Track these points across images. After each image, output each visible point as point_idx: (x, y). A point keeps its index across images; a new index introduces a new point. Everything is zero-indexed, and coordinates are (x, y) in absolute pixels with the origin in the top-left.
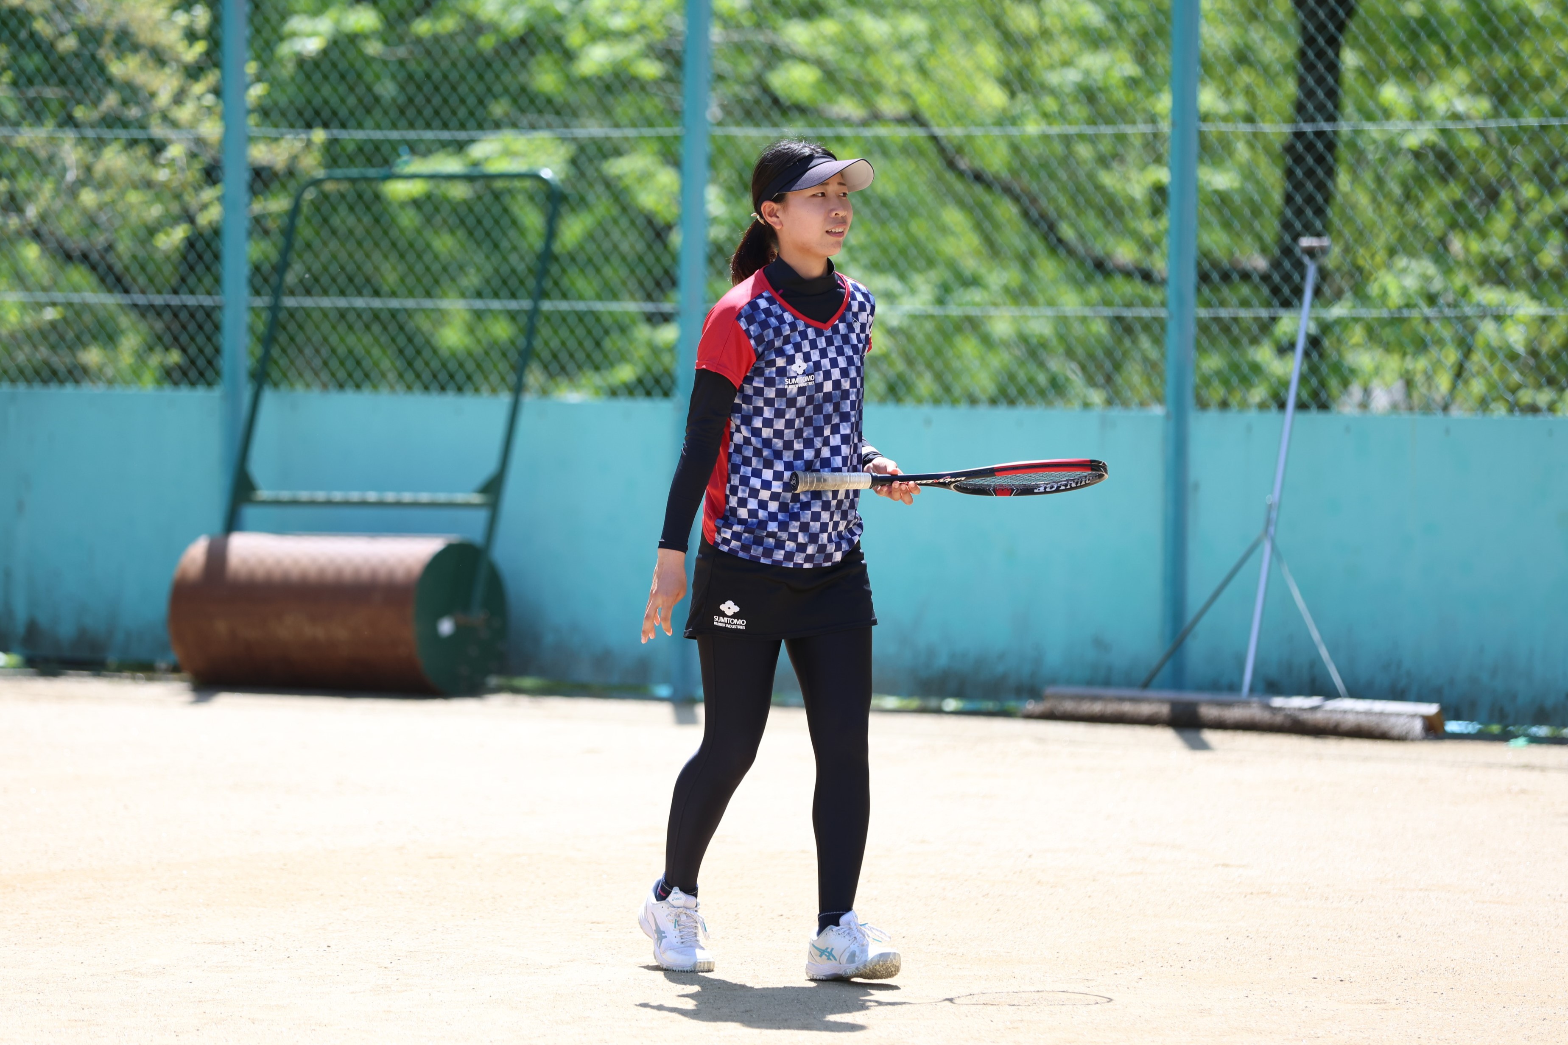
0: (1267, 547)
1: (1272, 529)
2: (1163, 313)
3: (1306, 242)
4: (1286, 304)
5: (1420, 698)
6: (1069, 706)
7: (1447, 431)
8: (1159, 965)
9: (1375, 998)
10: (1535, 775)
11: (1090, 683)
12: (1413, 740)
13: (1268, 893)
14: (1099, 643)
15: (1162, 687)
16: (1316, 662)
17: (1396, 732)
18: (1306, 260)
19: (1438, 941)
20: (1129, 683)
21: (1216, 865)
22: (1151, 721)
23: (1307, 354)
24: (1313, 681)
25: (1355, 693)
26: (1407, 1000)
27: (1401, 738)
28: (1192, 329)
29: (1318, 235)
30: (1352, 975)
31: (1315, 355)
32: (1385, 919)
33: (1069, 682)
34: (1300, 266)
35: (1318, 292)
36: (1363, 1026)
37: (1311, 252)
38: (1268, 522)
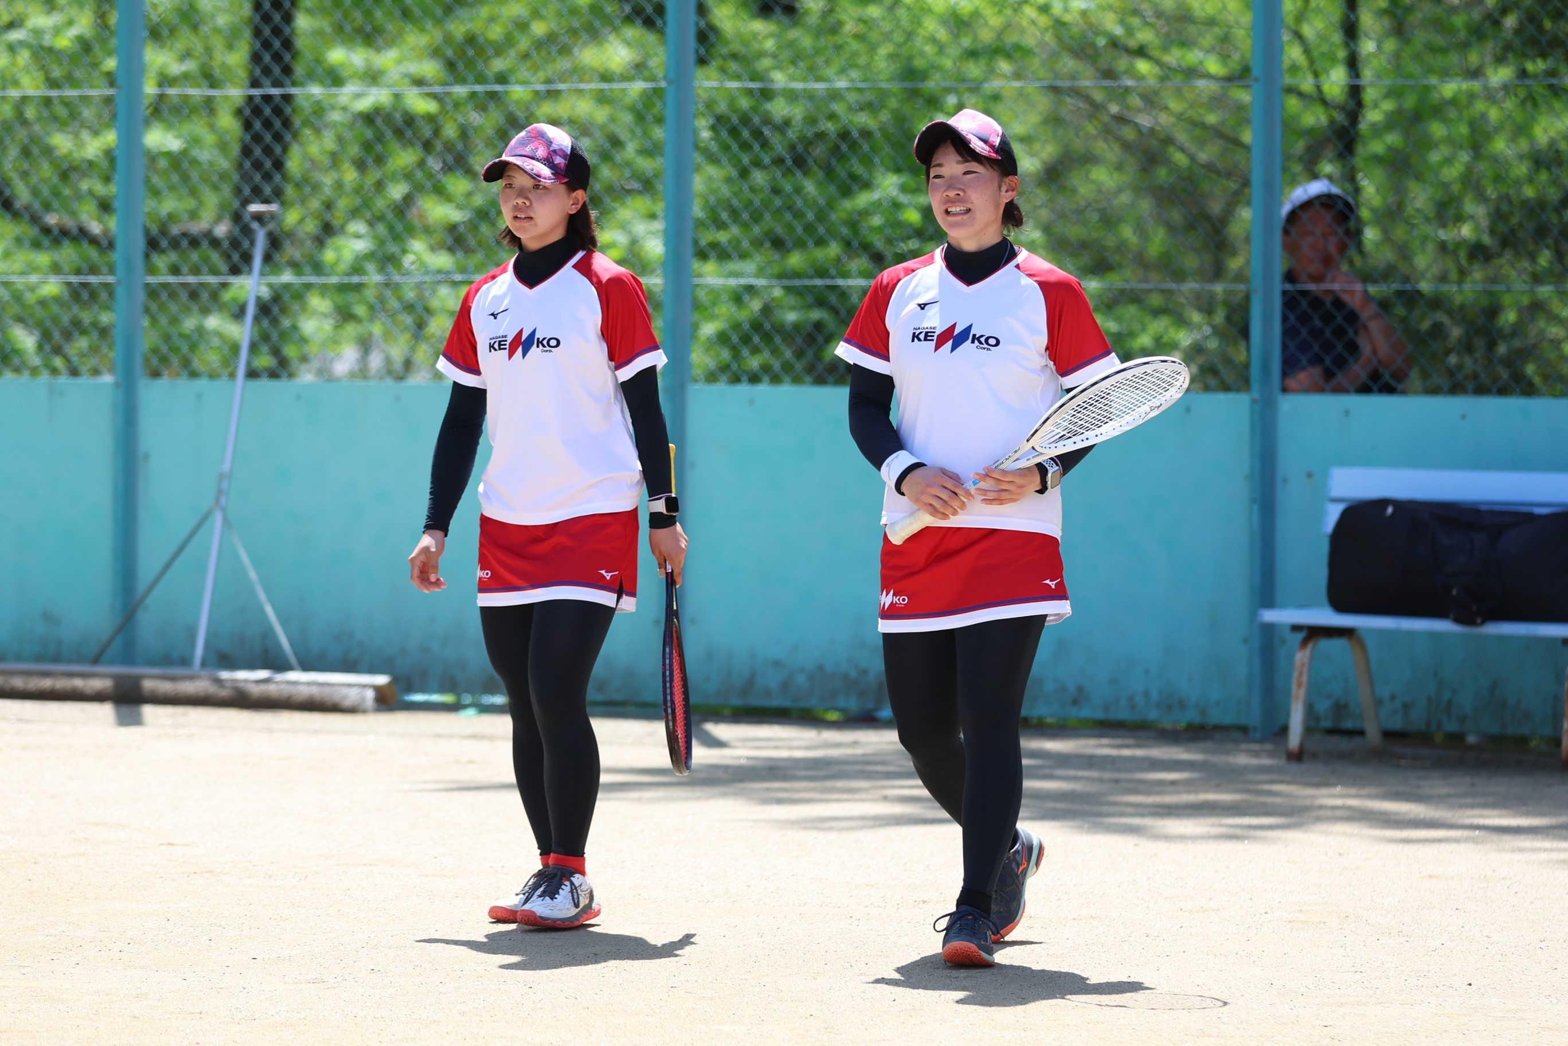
0: (218, 517)
1: (223, 500)
2: (110, 279)
3: (255, 208)
4: (235, 271)
5: (372, 670)
6: (18, 683)
7: (398, 399)
8: (97, 949)
9: (314, 978)
10: (483, 745)
11: (39, 658)
12: (364, 711)
13: (212, 872)
14: (48, 617)
15: (112, 662)
16: (268, 634)
17: (347, 703)
18: (255, 225)
19: (380, 917)
20: (80, 659)
21: (162, 844)
22: (98, 697)
23: (256, 319)
24: (266, 651)
25: (306, 667)
26: (346, 978)
27: (352, 710)
28: (141, 296)
29: (266, 201)
30: (292, 955)
31: (265, 323)
32: (328, 895)
33: (18, 658)
34: (247, 232)
35: (267, 258)
36: (300, 1006)
37: (259, 217)
38: (220, 492)
